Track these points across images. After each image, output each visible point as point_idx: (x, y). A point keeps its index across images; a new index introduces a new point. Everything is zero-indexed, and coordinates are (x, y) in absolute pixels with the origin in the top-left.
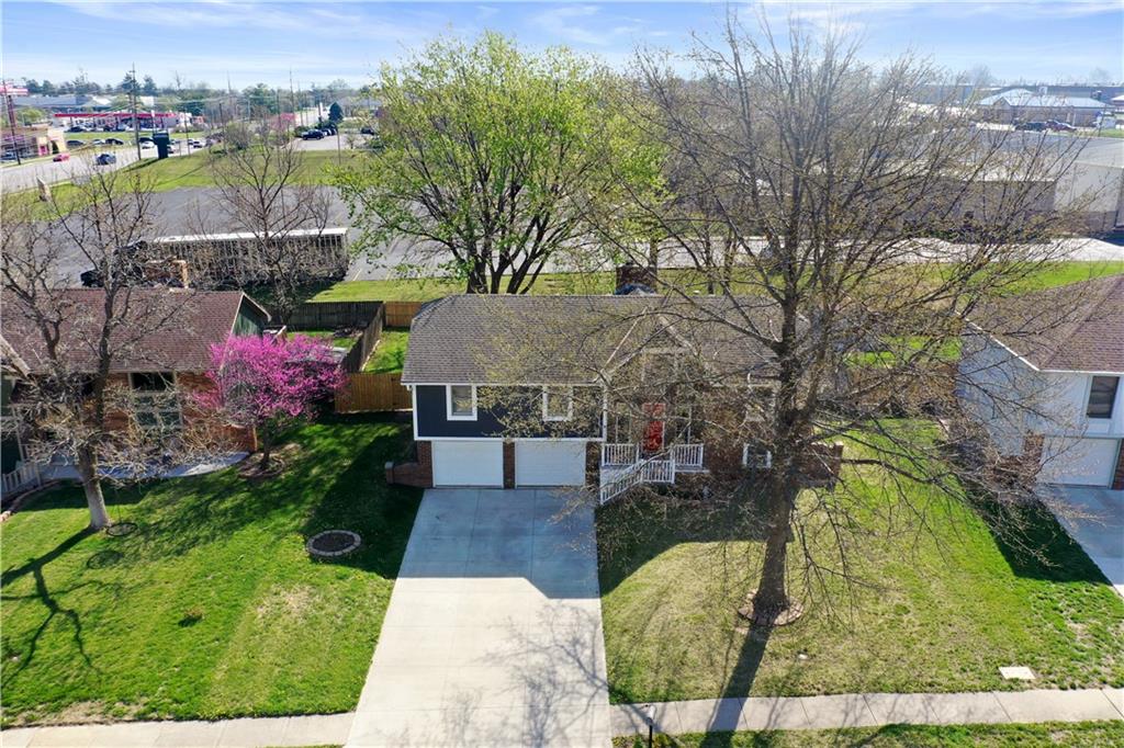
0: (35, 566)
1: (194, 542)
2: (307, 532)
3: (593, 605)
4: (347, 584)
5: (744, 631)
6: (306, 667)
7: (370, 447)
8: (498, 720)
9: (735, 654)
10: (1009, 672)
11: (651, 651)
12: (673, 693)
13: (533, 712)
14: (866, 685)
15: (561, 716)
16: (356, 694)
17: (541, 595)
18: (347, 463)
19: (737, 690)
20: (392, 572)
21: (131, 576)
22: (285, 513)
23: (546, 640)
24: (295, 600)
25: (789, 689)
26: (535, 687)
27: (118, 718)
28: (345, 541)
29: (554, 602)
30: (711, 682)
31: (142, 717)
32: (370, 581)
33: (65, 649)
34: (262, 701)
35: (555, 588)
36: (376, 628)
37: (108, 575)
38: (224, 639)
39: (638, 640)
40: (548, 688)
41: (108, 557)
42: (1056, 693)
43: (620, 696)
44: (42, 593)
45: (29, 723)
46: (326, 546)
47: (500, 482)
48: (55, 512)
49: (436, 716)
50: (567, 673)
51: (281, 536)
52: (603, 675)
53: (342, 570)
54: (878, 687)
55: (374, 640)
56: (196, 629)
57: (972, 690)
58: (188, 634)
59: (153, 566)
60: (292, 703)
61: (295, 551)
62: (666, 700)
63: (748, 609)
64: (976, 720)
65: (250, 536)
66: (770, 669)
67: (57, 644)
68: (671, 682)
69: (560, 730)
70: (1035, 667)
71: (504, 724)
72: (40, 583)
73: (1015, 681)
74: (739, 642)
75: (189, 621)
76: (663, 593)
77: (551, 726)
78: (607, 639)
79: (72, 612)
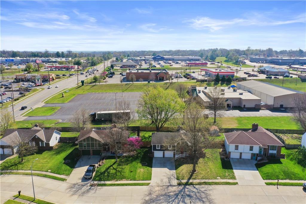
0: (111, 166)
1: (128, 163)
2: (141, 162)
3: (175, 171)
4: (147, 168)
5: (191, 174)
6: (145, 176)
7: (145, 152)
9: (190, 176)
10: (217, 178)
11: (181, 175)
12: (183, 179)
13: (169, 180)
14: (202, 178)
16: (151, 179)
17: (169, 170)
18: (143, 154)
19: (189, 179)
20: (151, 167)
21: (123, 167)
22: (137, 160)
23: (170, 174)
24: (142, 170)
25: (195, 179)
26: (169, 178)
27: (128, 180)
28: (145, 164)
29: (170, 171)
30: (187, 178)
31: (130, 180)
32: (150, 168)
33: (120, 174)
34: (142, 179)
35: (170, 169)
36: (151, 173)
37: (121, 167)
38: (136, 173)
39: (180, 174)
41: (119, 165)
42: (222, 179)
43: (178, 179)
44: (114, 169)
45: (119, 181)
46: (143, 165)
47: (163, 157)
48: (110, 160)
49: (159, 181)
50: (172, 177)
51: (138, 163)
52: (176, 177)
53: (146, 167)
54: (204, 179)
55: (151, 174)
56: (133, 173)
57: (213, 179)
58: (132, 173)
59: (125, 166)
60: (145, 179)
61: (140, 165)
63: (191, 171)
64: (213, 182)
65: (134, 163)
66: (193, 177)
67: (118, 174)
69: (172, 182)
70: (220, 177)
72: (113, 168)
74: (190, 175)
75: (131, 172)
76: (182, 170)
77: (171, 182)
78: (176, 174)
79: (118, 171)
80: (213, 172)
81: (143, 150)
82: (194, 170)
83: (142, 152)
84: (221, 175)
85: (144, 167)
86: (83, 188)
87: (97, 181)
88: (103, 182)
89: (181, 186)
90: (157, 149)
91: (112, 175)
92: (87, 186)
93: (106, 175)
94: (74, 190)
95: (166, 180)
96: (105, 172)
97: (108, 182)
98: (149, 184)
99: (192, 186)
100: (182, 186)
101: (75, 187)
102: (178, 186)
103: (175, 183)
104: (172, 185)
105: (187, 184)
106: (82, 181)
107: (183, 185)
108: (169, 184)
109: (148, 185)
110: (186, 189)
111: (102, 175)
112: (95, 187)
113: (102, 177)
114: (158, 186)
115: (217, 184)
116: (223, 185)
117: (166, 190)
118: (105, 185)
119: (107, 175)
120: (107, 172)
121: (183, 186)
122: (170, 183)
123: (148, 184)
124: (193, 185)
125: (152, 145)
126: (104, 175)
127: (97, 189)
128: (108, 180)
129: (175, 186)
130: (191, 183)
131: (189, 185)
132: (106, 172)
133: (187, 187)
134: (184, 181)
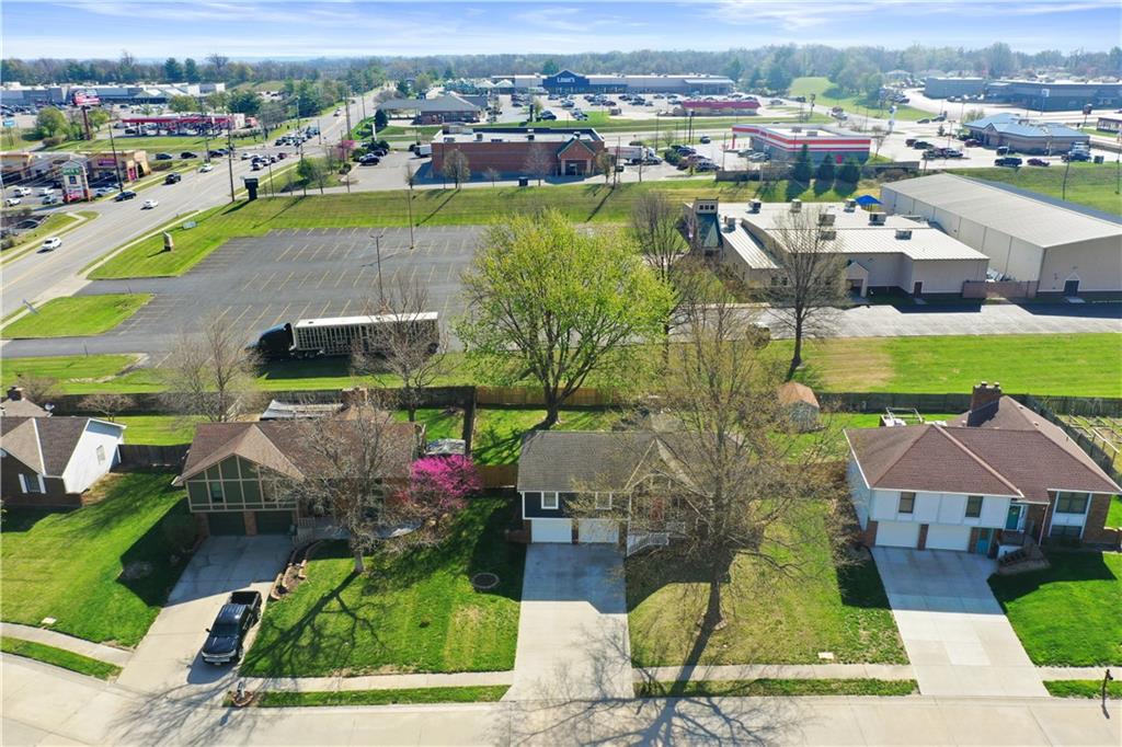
0: (334, 594)
1: (412, 580)
2: (469, 573)
3: (623, 617)
4: (497, 605)
5: (698, 633)
6: (487, 649)
7: (492, 516)
8: (580, 675)
9: (692, 644)
10: (821, 655)
11: (651, 643)
12: (662, 663)
13: (596, 671)
14: (752, 661)
15: (610, 673)
16: (513, 662)
17: (596, 611)
18: (481, 528)
19: (691, 663)
20: (518, 598)
21: (388, 600)
22: (455, 562)
23: (601, 636)
24: (473, 613)
25: (716, 661)
26: (596, 659)
27: (406, 672)
28: (489, 580)
29: (604, 615)
30: (680, 658)
31: (416, 672)
32: (509, 604)
33: (369, 639)
34: (470, 664)
35: (604, 607)
36: (516, 628)
37: (376, 599)
38: (444, 633)
39: (646, 637)
40: (603, 660)
41: (370, 589)
42: (842, 665)
43: (637, 664)
44: (344, 609)
45: (366, 674)
46: (482, 585)
47: (570, 540)
48: (330, 561)
49: (552, 672)
50: (612, 653)
51: (457, 576)
52: (629, 654)
53: (492, 596)
54: (758, 661)
55: (516, 635)
56: (429, 629)
57: (802, 663)
58: (426, 632)
59: (396, 594)
60: (485, 666)
61: (465, 586)
62: (658, 666)
63: (701, 621)
64: (800, 677)
65: (439, 576)
66: (709, 652)
67: (364, 637)
68: (661, 658)
69: (609, 680)
70: (835, 652)
71: (583, 676)
72: (342, 604)
73: (824, 659)
74: (694, 639)
75: (424, 625)
76: (659, 612)
77: (605, 677)
78: (631, 637)
79: (364, 620)
80: (799, 623)
81: (483, 510)
82: (713, 616)
83: (478, 519)
84: (839, 639)
85: (484, 596)
86: (192, 719)
87: (261, 676)
88: (286, 684)
89: (651, 701)
90: (543, 507)
91: (331, 646)
92: (212, 707)
93: (304, 641)
94: (148, 728)
95: (582, 669)
96: (299, 628)
97: (310, 685)
98: (504, 689)
99: (703, 700)
100: (658, 702)
101: (156, 713)
102: (640, 702)
103: (626, 687)
104: (613, 699)
105: (679, 690)
106: (191, 680)
107: (661, 697)
108: (596, 694)
109: (497, 698)
110: (677, 721)
111: (286, 642)
112: (250, 710)
113: (286, 657)
114: (545, 705)
115: (820, 692)
116: (849, 694)
117: (580, 726)
118: (294, 699)
119: (311, 644)
120: (312, 627)
121: (661, 703)
122: (599, 683)
123: (498, 693)
124: (709, 695)
125: (523, 493)
126: (294, 646)
127: (259, 724)
128: (312, 671)
129: (624, 701)
130: (700, 684)
131: (688, 696)
132: (308, 627)
133: (682, 705)
134: (667, 675)
